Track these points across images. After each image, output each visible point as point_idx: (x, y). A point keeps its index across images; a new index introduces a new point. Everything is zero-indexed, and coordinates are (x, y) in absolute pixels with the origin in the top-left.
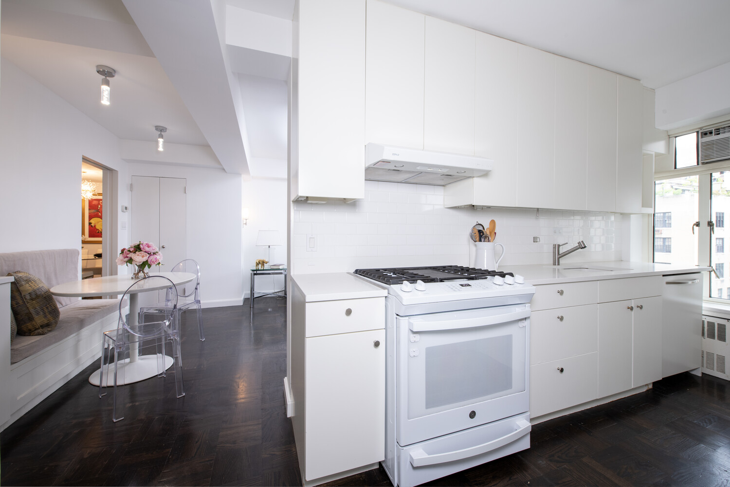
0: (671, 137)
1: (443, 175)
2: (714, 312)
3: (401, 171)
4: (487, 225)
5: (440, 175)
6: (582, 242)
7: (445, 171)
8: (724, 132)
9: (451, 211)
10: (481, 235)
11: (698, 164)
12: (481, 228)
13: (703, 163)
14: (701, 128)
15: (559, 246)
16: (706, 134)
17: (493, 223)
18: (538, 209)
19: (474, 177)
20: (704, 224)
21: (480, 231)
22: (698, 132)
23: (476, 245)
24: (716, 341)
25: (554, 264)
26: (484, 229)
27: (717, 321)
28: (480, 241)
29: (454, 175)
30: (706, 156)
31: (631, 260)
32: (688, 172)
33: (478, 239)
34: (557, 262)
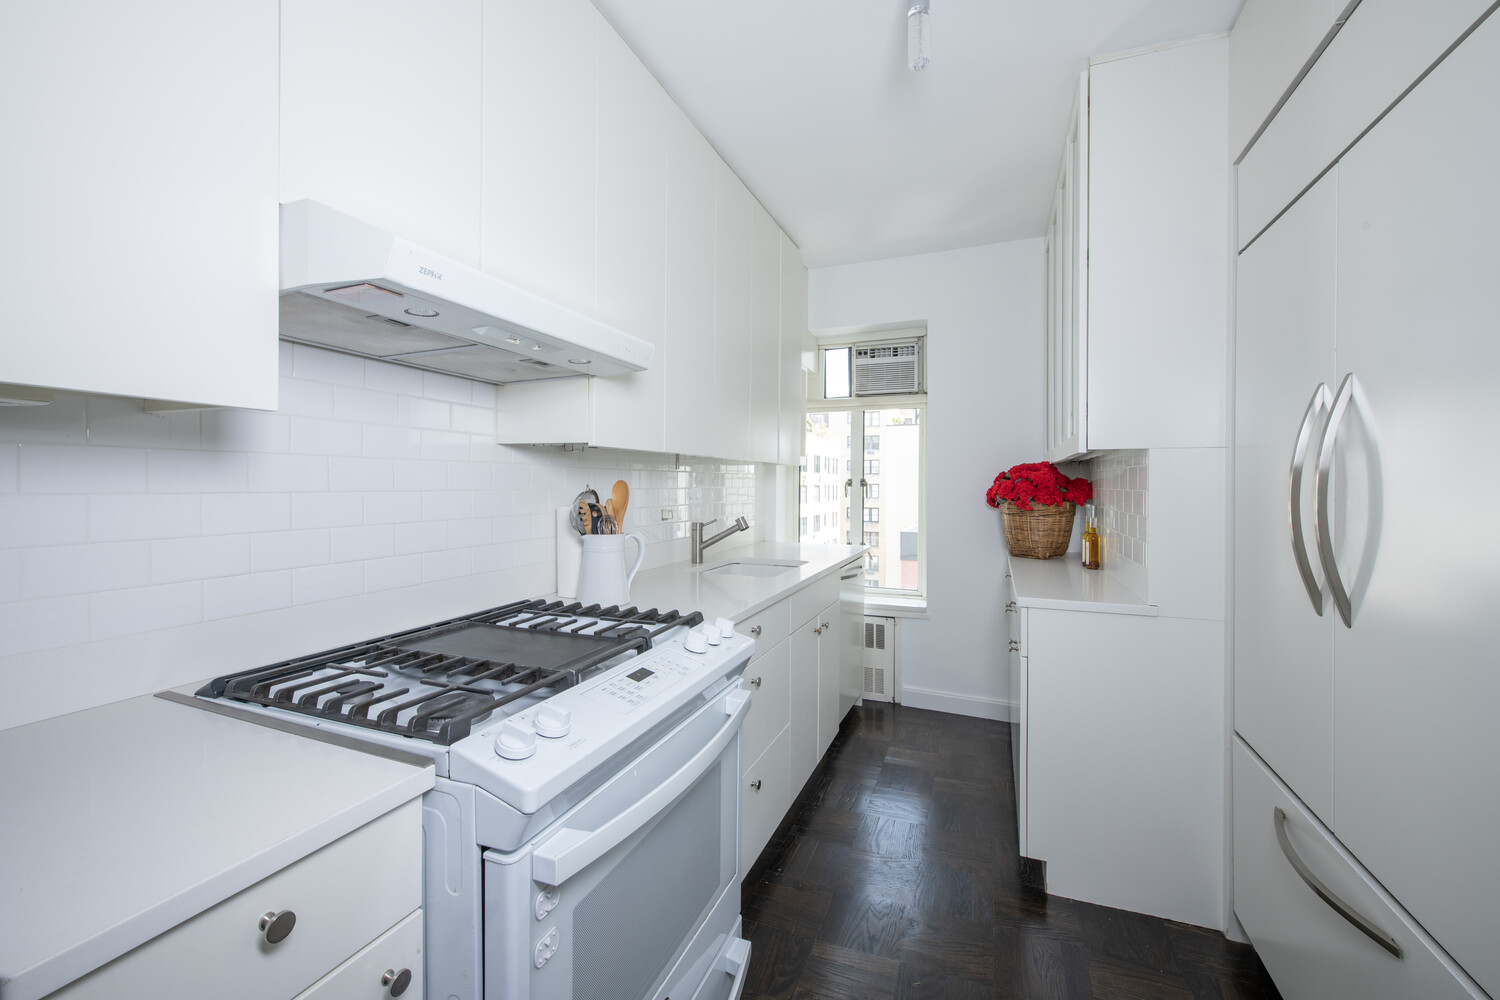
0: (821, 349)
1: (529, 360)
2: (873, 609)
3: (416, 327)
4: (606, 496)
5: (517, 360)
6: (743, 518)
7: (535, 352)
8: (884, 356)
9: (514, 455)
10: (595, 519)
11: (850, 396)
12: (593, 500)
13: (859, 396)
14: (854, 343)
15: (702, 525)
16: (860, 354)
17: (622, 488)
18: (677, 456)
19: (594, 376)
20: (856, 483)
21: (592, 507)
22: (850, 349)
23: (582, 543)
24: (875, 650)
25: (694, 561)
26: (598, 502)
27: (875, 622)
28: (595, 531)
29: (553, 365)
30: (861, 386)
31: (777, 540)
32: (837, 404)
33: (589, 528)
34: (697, 558)
